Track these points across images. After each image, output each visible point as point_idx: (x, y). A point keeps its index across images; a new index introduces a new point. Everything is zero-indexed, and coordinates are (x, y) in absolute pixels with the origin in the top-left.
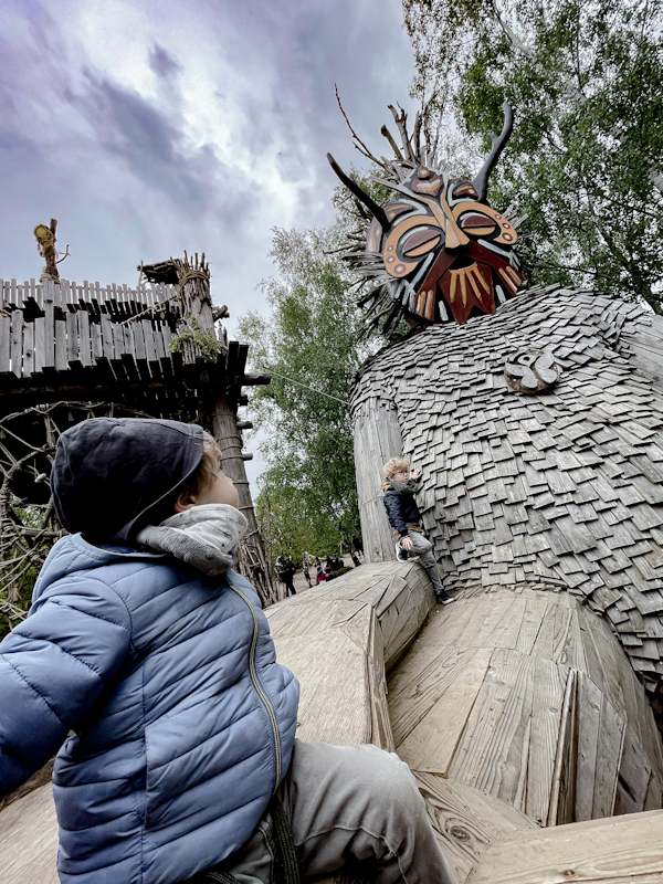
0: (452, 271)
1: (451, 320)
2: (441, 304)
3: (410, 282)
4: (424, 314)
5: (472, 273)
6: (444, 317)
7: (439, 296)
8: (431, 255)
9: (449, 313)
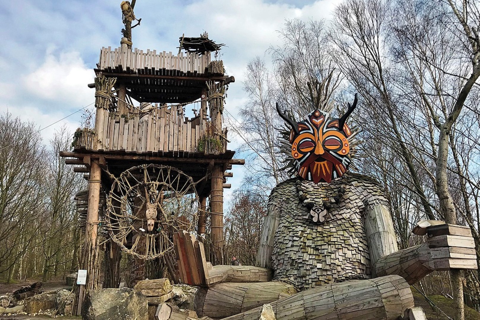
0: (316, 162)
1: (312, 181)
2: (309, 173)
3: (299, 162)
4: (302, 175)
5: (324, 164)
6: (310, 179)
7: (309, 170)
8: (309, 154)
9: (312, 178)
